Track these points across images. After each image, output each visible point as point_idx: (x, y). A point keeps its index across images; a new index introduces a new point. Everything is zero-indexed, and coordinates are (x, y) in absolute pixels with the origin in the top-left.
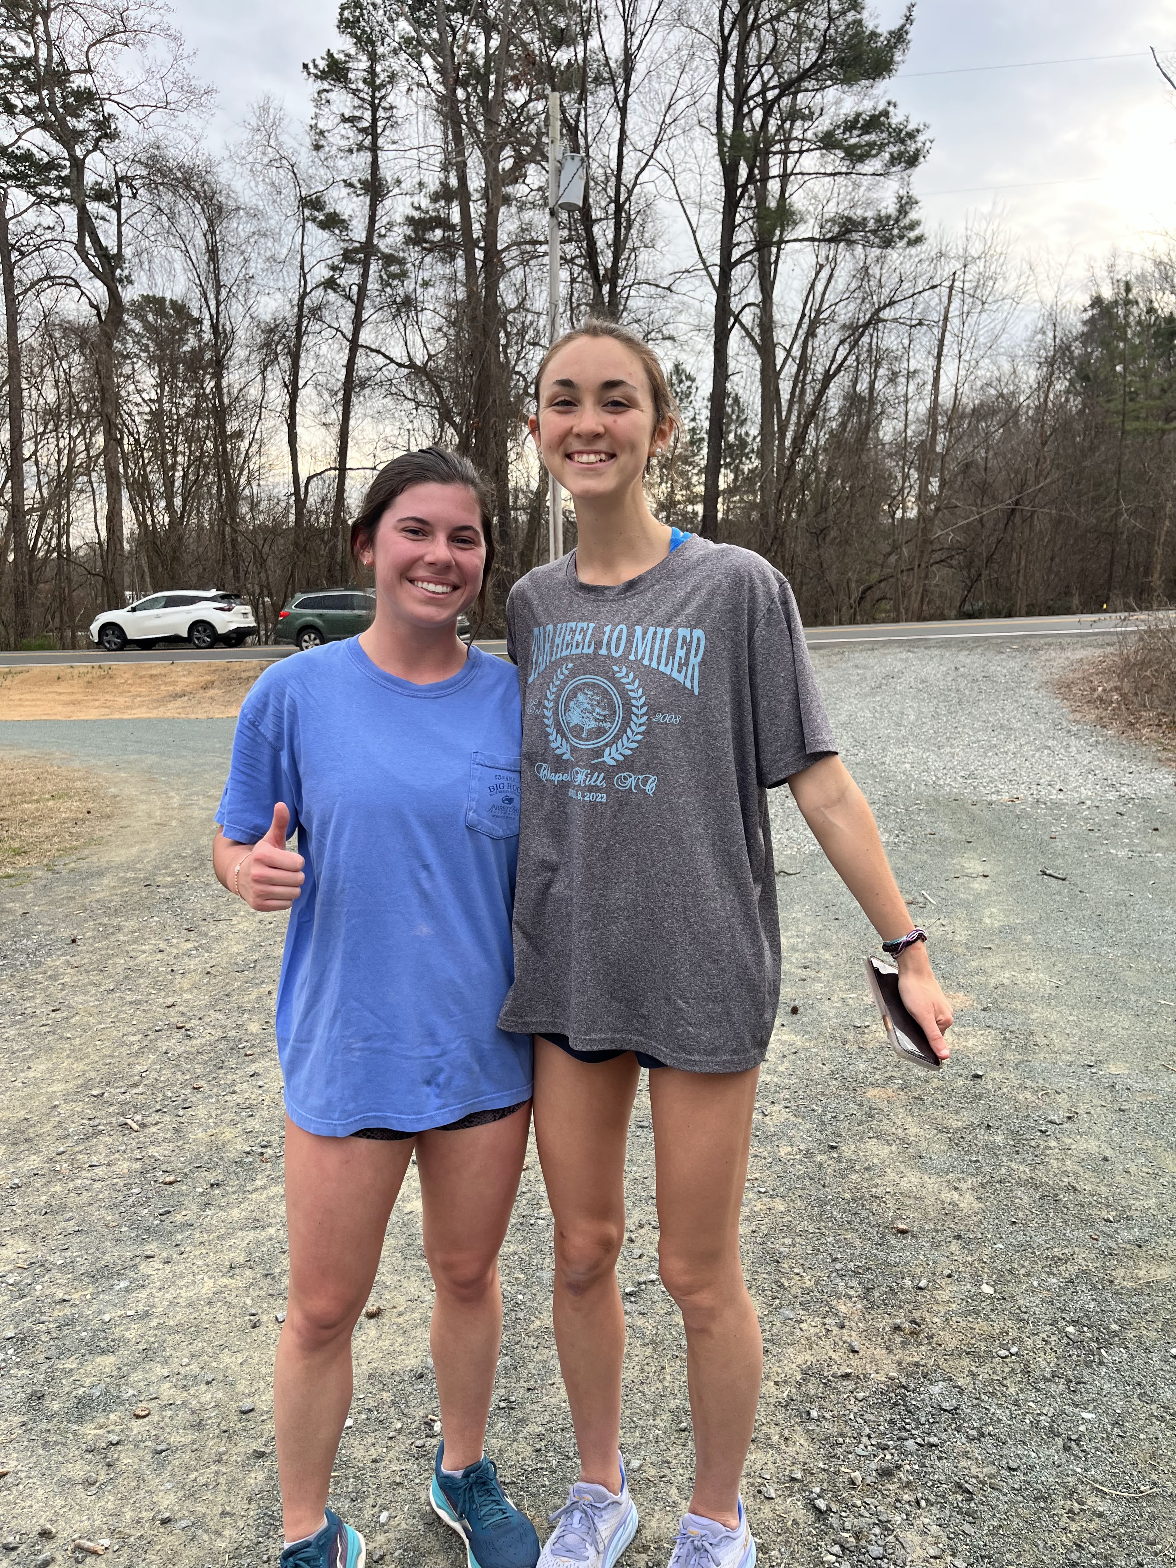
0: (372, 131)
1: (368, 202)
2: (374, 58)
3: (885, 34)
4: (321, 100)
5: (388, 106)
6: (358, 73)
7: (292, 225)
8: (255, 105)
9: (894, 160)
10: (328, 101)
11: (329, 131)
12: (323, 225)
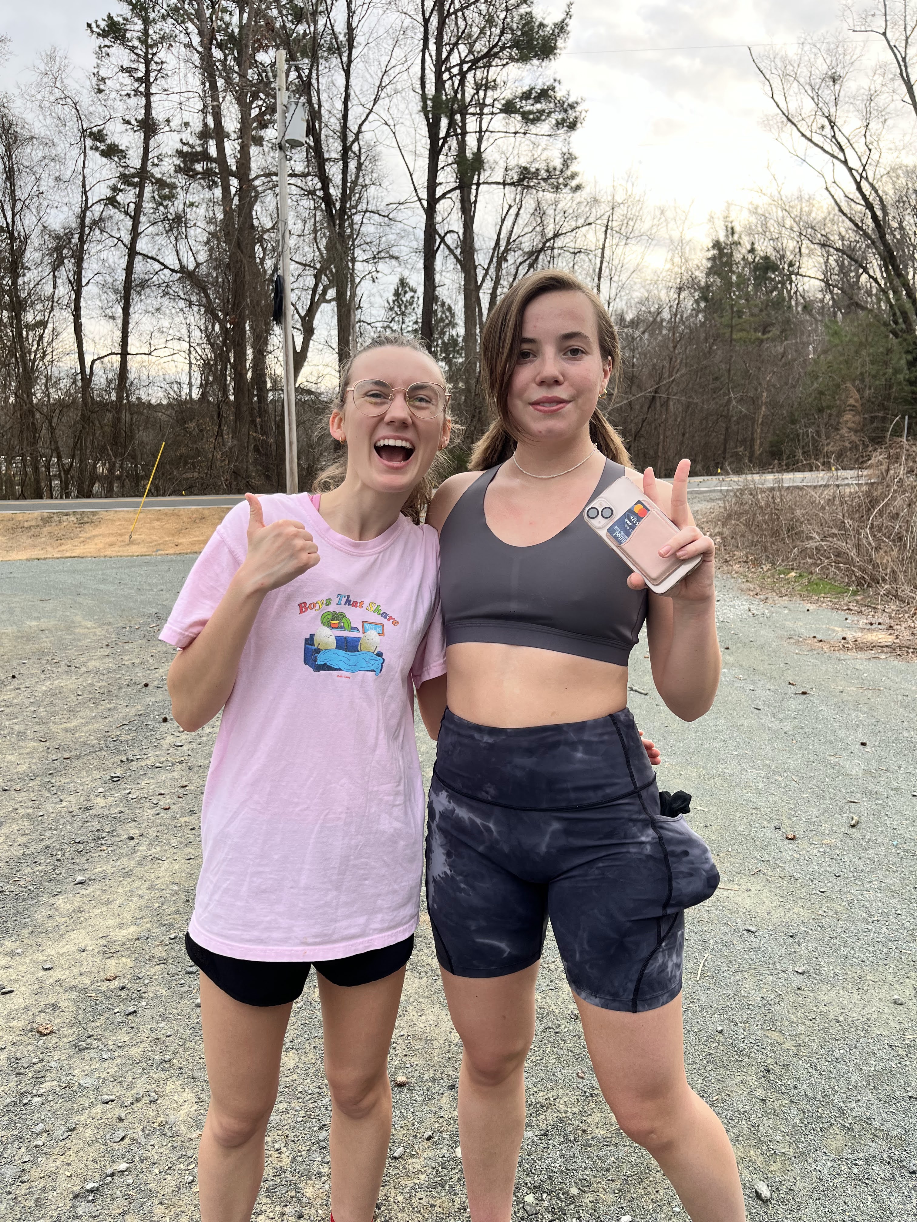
0: (146, 80)
1: (143, 137)
2: (147, 22)
3: (551, 25)
4: (101, 53)
5: (159, 61)
6: (134, 33)
7: (75, 152)
8: (43, 54)
9: (559, 124)
10: (108, 54)
11: (109, 78)
12: (104, 154)
